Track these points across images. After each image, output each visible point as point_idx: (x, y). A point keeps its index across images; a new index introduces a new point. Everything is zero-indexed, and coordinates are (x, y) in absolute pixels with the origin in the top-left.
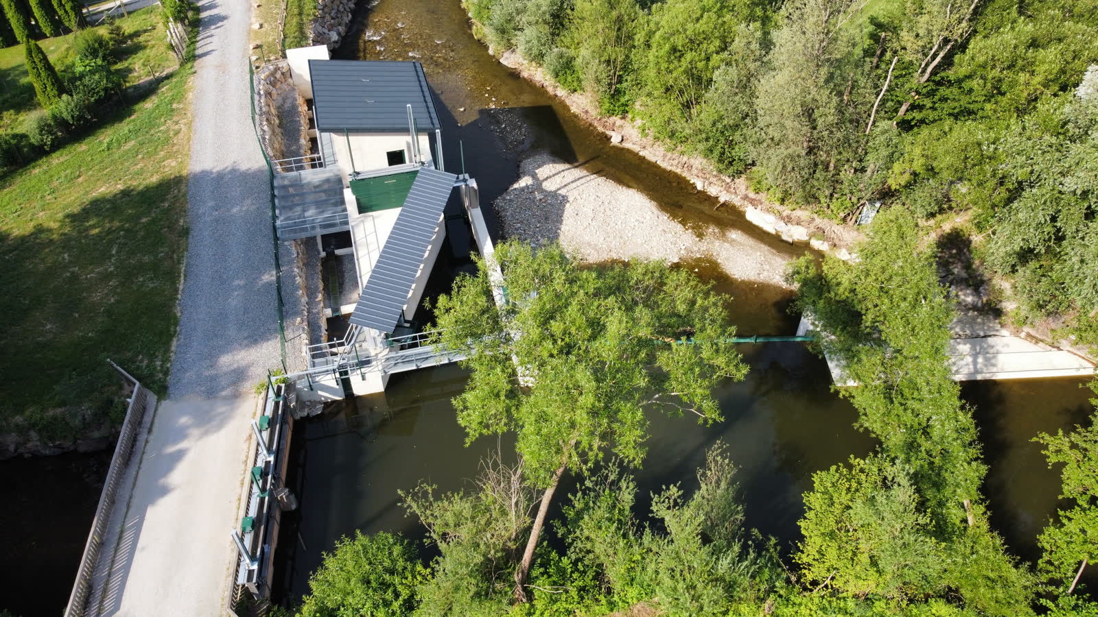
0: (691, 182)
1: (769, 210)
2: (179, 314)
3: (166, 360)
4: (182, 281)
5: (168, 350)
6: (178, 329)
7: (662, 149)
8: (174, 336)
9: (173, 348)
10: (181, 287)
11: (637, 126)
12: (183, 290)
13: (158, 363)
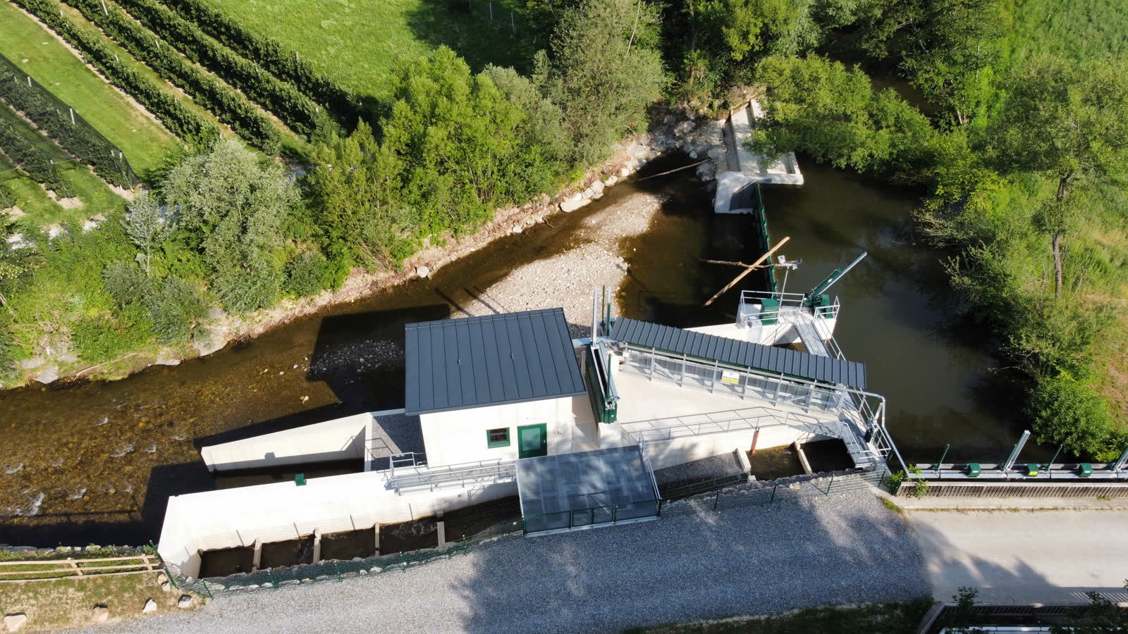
0: (509, 235)
1: (572, 193)
2: (796, 611)
3: (873, 611)
4: (736, 619)
5: (858, 612)
6: (820, 607)
7: (467, 237)
8: (833, 611)
9: (854, 606)
10: (746, 618)
11: (429, 244)
12: (751, 615)
13: (879, 618)
